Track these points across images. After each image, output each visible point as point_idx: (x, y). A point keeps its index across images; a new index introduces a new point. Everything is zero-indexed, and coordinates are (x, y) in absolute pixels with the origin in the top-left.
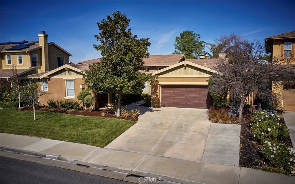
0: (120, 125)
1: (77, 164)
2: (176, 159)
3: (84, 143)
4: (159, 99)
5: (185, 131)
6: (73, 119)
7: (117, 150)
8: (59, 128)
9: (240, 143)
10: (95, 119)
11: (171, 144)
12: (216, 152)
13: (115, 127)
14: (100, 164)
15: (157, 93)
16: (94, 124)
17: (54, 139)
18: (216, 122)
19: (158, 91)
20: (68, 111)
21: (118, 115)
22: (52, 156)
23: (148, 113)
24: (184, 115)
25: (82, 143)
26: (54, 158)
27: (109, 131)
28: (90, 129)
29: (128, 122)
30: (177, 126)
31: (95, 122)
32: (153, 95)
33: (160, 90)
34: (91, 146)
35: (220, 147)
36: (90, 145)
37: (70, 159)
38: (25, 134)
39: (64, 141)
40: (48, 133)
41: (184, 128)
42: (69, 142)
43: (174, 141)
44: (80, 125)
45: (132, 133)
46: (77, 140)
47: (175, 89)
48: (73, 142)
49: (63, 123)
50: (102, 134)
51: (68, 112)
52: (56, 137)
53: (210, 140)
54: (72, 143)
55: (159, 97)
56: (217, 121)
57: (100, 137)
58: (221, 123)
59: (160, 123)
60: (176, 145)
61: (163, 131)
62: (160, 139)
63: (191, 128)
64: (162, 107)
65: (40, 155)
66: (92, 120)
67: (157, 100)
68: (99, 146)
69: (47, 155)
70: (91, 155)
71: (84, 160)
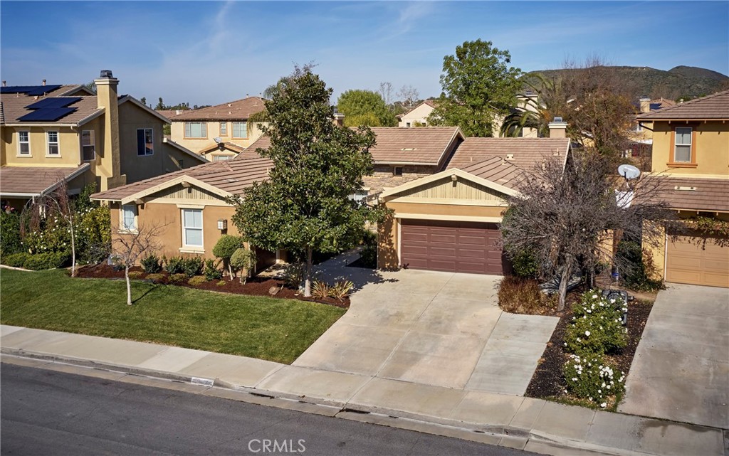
0: (315, 318)
1: (252, 394)
2: (421, 384)
3: (251, 355)
4: (394, 251)
5: (446, 332)
6: (211, 302)
7: (315, 369)
8: (188, 324)
9: (542, 357)
10: (257, 302)
11: (414, 358)
12: (493, 373)
13: (305, 321)
14: (291, 394)
15: (391, 239)
16: (260, 314)
17: (189, 348)
18: (512, 311)
19: (393, 233)
20: (191, 280)
21: (307, 294)
22: (204, 380)
23: (370, 287)
24: (447, 294)
25: (248, 356)
26: (207, 383)
27: (295, 331)
28: (254, 326)
29: (331, 311)
30: (430, 320)
31: (260, 309)
32: (383, 242)
33: (397, 231)
34: (267, 361)
35: (502, 364)
36: (263, 359)
37: (236, 386)
38: (127, 337)
39: (210, 350)
40: (173, 335)
41: (443, 325)
42: (222, 352)
43: (422, 352)
44: (232, 317)
45: (340, 334)
46: (236, 350)
47: (432, 229)
48: (229, 353)
49: (194, 313)
50: (281, 337)
51: (193, 284)
52: (192, 344)
53: (489, 350)
54: (227, 355)
55: (394, 246)
56: (514, 309)
57: (278, 342)
58: (522, 313)
59: (396, 312)
60: (425, 359)
61: (401, 330)
62: (395, 349)
63: (458, 325)
64: (402, 270)
65: (180, 378)
66: (252, 304)
67: (391, 254)
68: (281, 362)
69: (193, 378)
70: (272, 378)
71: (261, 387)
